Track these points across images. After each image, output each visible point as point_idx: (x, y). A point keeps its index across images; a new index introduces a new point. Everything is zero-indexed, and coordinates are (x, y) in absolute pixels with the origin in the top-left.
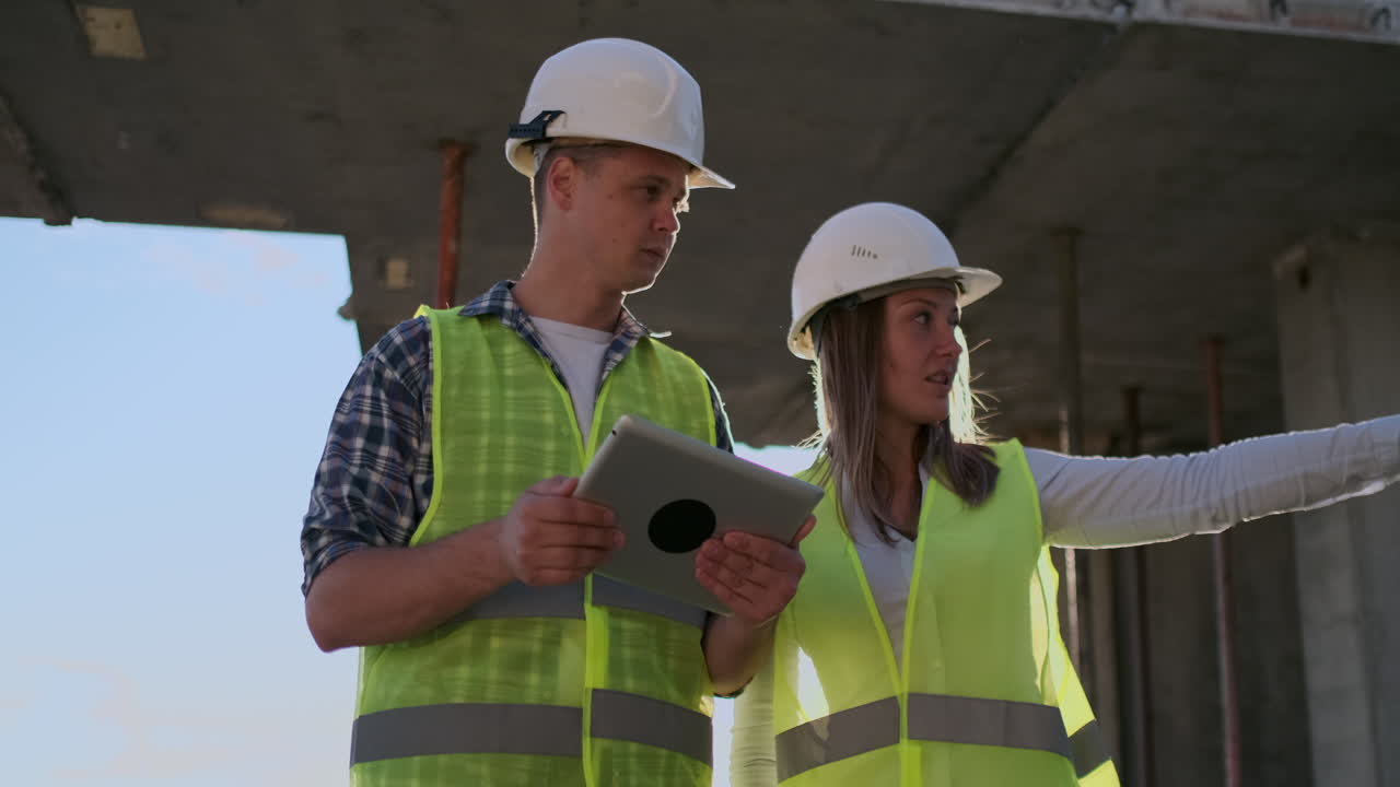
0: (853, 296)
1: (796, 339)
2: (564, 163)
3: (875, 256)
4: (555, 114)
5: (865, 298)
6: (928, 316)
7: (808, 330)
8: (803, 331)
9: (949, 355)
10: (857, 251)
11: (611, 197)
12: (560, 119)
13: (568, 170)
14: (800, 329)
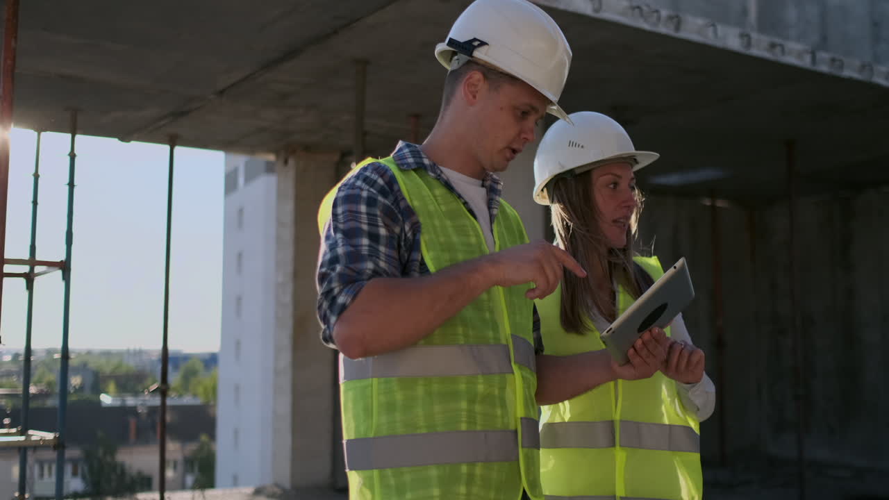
0: (571, 171)
1: (538, 195)
2: (477, 76)
3: (582, 147)
4: (483, 44)
5: (578, 172)
6: (616, 184)
7: (545, 190)
8: (542, 190)
9: (629, 207)
10: (571, 144)
11: (501, 109)
12: (484, 48)
13: (479, 80)
14: (541, 189)
